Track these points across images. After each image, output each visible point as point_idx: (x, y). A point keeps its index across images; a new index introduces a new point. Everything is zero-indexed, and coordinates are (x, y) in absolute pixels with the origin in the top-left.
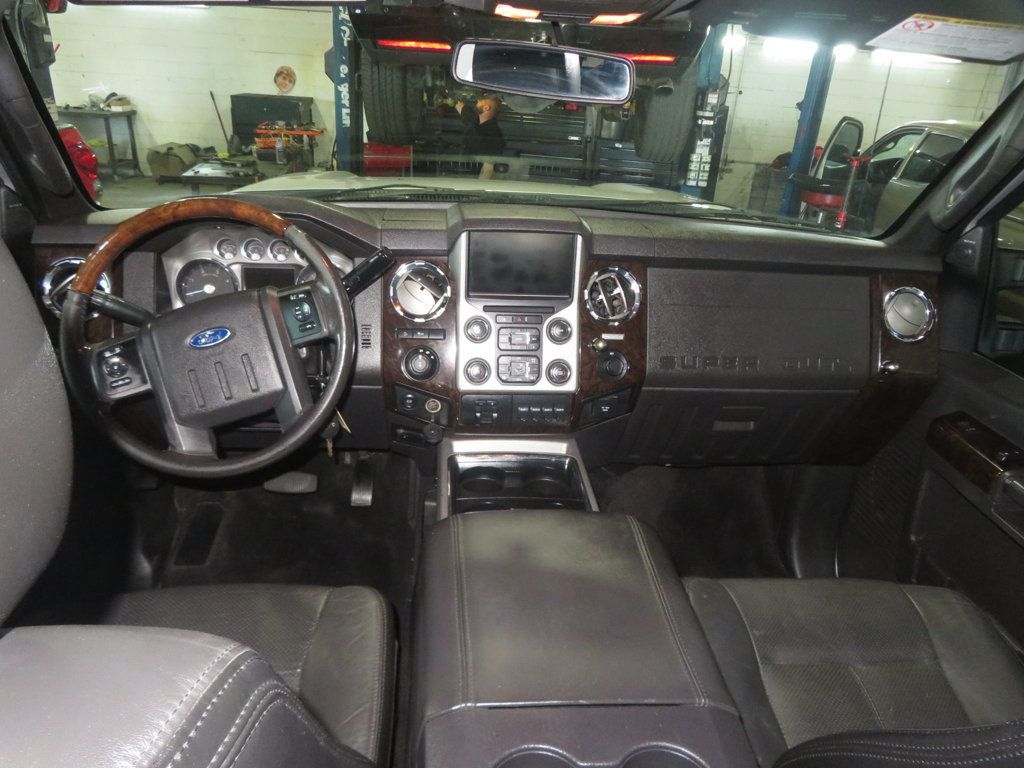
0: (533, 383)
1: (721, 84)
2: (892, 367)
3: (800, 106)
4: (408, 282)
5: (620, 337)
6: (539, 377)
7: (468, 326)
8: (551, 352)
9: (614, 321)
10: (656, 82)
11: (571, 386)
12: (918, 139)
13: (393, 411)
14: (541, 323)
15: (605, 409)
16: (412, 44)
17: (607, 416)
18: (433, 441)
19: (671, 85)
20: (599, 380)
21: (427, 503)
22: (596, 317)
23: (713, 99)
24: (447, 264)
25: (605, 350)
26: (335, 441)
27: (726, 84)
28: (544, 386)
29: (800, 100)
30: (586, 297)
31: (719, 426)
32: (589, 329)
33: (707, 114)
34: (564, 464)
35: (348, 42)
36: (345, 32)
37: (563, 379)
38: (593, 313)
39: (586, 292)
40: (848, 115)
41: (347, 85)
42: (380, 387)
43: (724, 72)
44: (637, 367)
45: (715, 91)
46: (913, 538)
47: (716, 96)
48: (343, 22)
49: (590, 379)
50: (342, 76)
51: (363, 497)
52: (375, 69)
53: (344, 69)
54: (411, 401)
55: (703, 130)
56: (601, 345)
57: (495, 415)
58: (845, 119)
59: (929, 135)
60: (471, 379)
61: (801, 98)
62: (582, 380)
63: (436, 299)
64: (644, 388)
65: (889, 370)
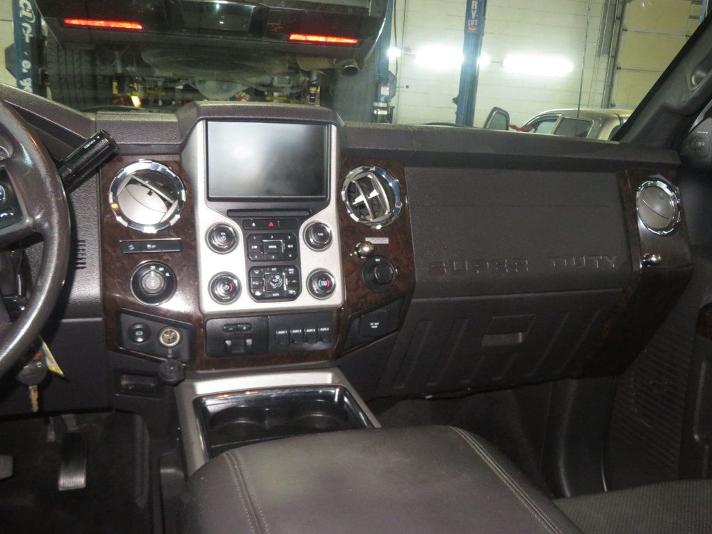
0: (293, 298)
1: (391, 79)
2: (654, 259)
3: (456, 101)
4: (131, 186)
5: (385, 241)
6: (299, 292)
7: (211, 235)
8: (310, 261)
9: (376, 224)
10: (343, 62)
11: (336, 299)
12: (554, 125)
13: (117, 350)
14: (297, 229)
15: (375, 325)
16: (102, 23)
17: (377, 335)
18: (173, 380)
19: (355, 65)
20: (367, 290)
21: (163, 471)
22: (356, 219)
23: (385, 91)
24: (179, 163)
25: (370, 255)
26: (41, 388)
27: (395, 78)
28: (305, 300)
29: (456, 96)
30: (344, 199)
31: (489, 341)
32: (351, 234)
33: (381, 105)
34: (333, 396)
35: (30, 38)
36: (26, 29)
37: (327, 291)
38: (353, 216)
39: (343, 193)
40: (498, 106)
41: (29, 80)
42: (100, 319)
43: (392, 69)
44: (407, 275)
45: (386, 84)
46: (696, 437)
47: (388, 89)
48: (24, 19)
49: (355, 290)
50: (25, 71)
51: (74, 480)
52: (62, 53)
53: (26, 65)
54: (141, 333)
55: (379, 119)
56: (366, 249)
57: (249, 341)
58: (495, 109)
59: (563, 119)
60: (218, 299)
61: (456, 94)
62: (348, 291)
63: (169, 205)
64: (414, 300)
65: (651, 263)
